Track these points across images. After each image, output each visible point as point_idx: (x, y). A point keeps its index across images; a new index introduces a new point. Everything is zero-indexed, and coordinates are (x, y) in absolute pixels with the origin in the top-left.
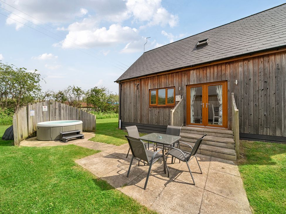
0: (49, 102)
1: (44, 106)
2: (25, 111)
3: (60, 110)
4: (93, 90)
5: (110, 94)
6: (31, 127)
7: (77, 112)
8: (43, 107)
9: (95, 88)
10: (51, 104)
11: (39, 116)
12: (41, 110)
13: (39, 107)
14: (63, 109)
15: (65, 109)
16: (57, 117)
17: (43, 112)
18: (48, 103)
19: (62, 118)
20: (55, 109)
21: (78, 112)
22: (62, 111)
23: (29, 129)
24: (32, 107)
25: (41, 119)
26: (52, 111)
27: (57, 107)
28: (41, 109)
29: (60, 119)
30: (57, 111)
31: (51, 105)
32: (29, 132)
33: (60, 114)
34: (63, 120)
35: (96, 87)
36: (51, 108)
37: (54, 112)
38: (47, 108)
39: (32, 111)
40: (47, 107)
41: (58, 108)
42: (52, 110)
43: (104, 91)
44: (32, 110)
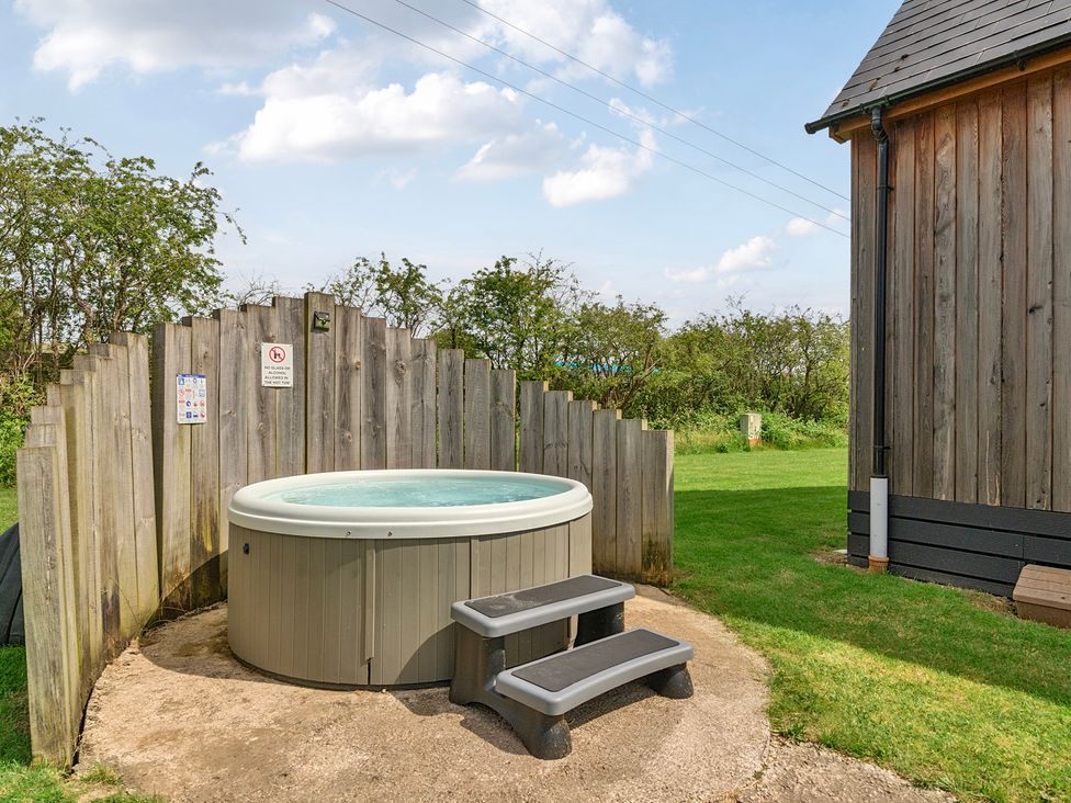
0: (300, 312)
1: (268, 340)
2: (138, 379)
3: (376, 385)
4: (488, 280)
5: (584, 307)
6: (180, 522)
7: (496, 399)
8: (266, 347)
9: (498, 266)
10: (315, 327)
11: (235, 425)
12: (251, 374)
13: (238, 350)
14: (399, 376)
15: (408, 375)
16: (359, 443)
17: (263, 395)
18: (295, 318)
19: (391, 454)
20: (347, 370)
21: (504, 399)
22: (391, 388)
23: (170, 542)
24: (186, 347)
25: (252, 457)
26: (325, 389)
27: (357, 357)
28: (253, 364)
29: (378, 460)
30: (359, 385)
31: (316, 339)
32: (168, 568)
33: (375, 415)
34: (398, 466)
35: (506, 263)
36: (318, 366)
37: (335, 399)
38: (289, 361)
39: (189, 380)
40: (288, 349)
41: (363, 367)
42: (324, 378)
43: (549, 284)
44: (187, 370)
